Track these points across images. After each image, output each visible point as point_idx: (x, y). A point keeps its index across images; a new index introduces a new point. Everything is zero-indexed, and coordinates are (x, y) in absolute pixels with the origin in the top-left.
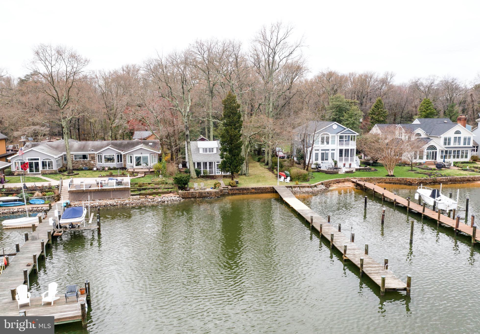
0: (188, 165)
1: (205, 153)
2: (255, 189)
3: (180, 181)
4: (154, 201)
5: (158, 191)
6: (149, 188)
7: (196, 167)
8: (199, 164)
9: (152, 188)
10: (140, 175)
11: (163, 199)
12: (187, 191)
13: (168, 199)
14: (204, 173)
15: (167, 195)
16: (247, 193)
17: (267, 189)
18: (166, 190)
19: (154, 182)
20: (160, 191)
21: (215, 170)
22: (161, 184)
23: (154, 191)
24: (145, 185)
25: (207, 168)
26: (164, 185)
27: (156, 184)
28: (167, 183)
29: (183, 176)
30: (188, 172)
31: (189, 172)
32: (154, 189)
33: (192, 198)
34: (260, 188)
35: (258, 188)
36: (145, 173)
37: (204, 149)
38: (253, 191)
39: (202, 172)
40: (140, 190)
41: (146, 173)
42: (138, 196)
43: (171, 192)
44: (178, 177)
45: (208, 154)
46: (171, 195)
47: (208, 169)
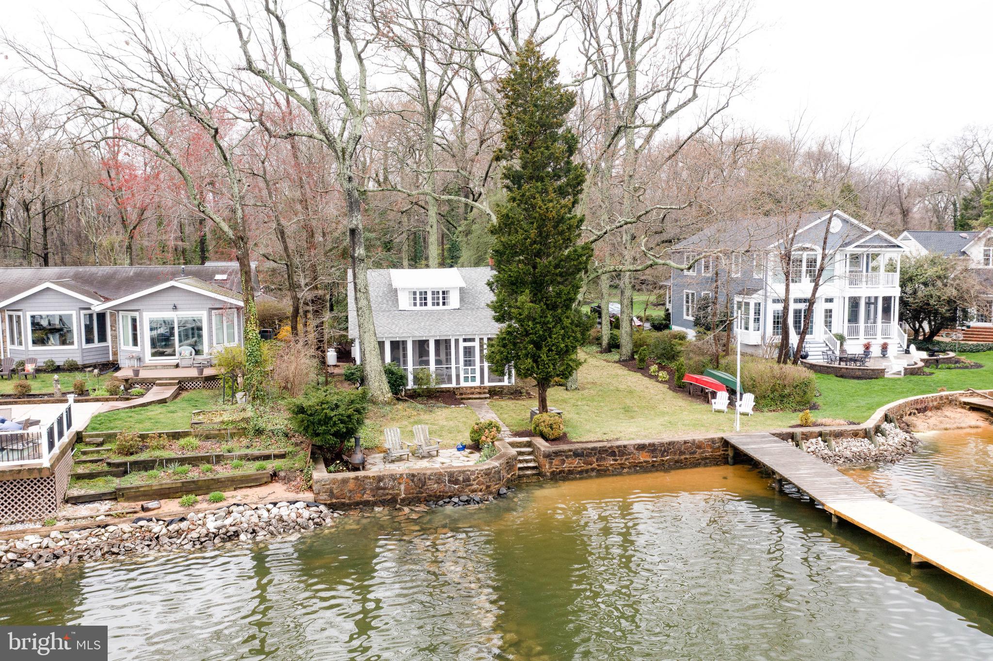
0: (356, 353)
1: (418, 308)
2: (651, 448)
3: (320, 423)
4: (179, 533)
5: (210, 476)
6: (170, 461)
7: (388, 359)
8: (397, 346)
9: (182, 461)
10: (153, 395)
11: (228, 522)
12: (356, 469)
13: (255, 519)
14: (417, 380)
15: (253, 494)
16: (618, 471)
17: (699, 447)
18: (250, 469)
19: (200, 428)
20: (222, 472)
21: (457, 369)
22: (232, 435)
23: (194, 474)
24: (154, 443)
25: (427, 363)
26: (245, 441)
27: (208, 437)
28: (259, 432)
29: (334, 399)
30: (358, 378)
31: (363, 381)
32: (194, 461)
33: (375, 504)
34: (670, 444)
35: (662, 444)
36: (182, 385)
37: (415, 293)
38: (643, 457)
39: (410, 377)
40: (121, 470)
41: (187, 385)
42: (104, 507)
43: (274, 476)
44: (310, 401)
45: (431, 313)
46: (278, 490)
47: (432, 366)
